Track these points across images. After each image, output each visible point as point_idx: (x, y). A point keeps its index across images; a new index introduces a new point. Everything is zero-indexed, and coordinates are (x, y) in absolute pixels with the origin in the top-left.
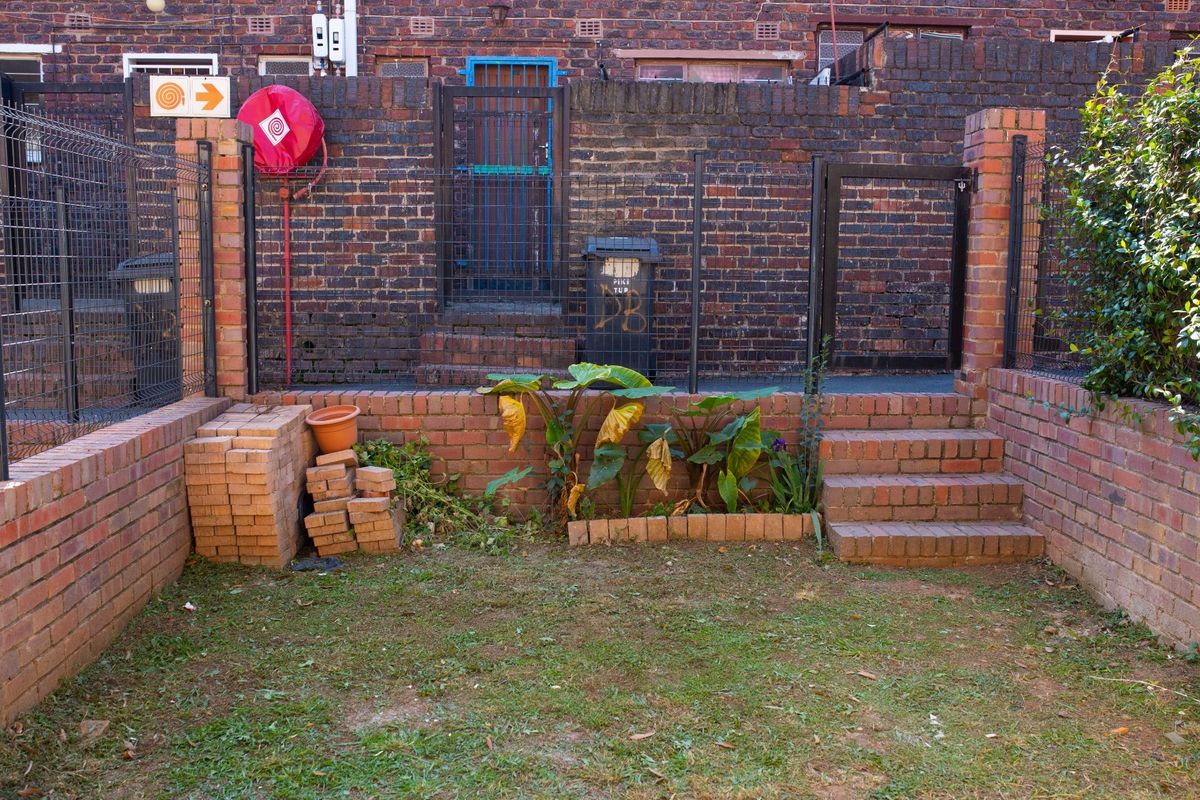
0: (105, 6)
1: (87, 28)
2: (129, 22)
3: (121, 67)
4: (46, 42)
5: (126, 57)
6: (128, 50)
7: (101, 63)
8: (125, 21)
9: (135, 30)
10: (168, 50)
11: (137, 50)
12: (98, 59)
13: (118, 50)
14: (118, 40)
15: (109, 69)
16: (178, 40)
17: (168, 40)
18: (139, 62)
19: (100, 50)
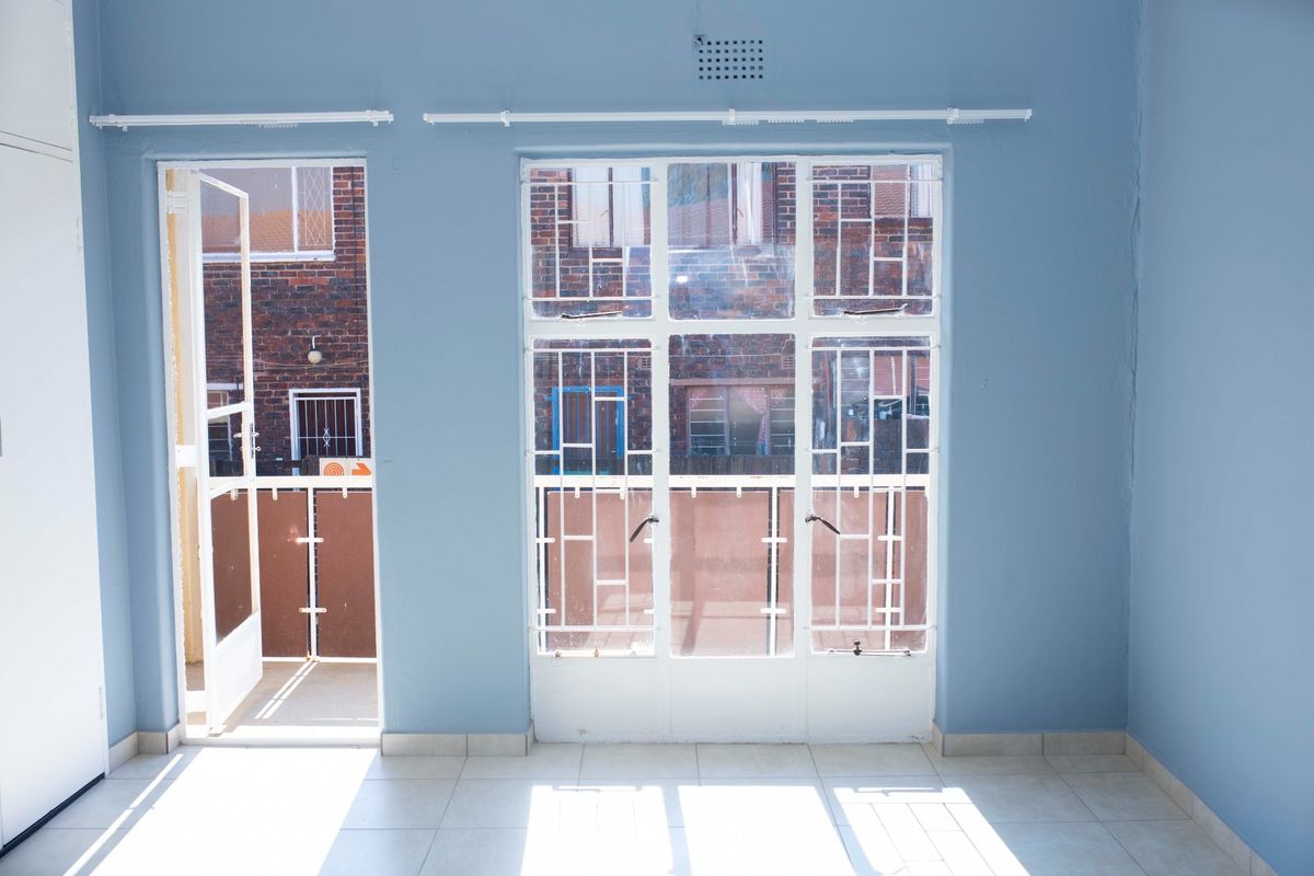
0: (276, 354)
1: (262, 371)
2: (293, 366)
3: (288, 399)
4: (232, 382)
5: (292, 392)
6: (293, 386)
7: (273, 397)
8: (292, 365)
9: (297, 372)
10: (323, 386)
11: (299, 387)
12: (270, 393)
13: (285, 386)
14: (287, 379)
15: (280, 401)
16: (330, 378)
17: (323, 378)
18: (300, 395)
19: (272, 386)
